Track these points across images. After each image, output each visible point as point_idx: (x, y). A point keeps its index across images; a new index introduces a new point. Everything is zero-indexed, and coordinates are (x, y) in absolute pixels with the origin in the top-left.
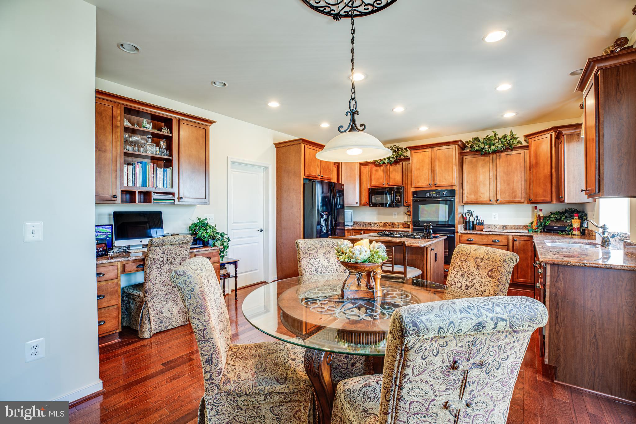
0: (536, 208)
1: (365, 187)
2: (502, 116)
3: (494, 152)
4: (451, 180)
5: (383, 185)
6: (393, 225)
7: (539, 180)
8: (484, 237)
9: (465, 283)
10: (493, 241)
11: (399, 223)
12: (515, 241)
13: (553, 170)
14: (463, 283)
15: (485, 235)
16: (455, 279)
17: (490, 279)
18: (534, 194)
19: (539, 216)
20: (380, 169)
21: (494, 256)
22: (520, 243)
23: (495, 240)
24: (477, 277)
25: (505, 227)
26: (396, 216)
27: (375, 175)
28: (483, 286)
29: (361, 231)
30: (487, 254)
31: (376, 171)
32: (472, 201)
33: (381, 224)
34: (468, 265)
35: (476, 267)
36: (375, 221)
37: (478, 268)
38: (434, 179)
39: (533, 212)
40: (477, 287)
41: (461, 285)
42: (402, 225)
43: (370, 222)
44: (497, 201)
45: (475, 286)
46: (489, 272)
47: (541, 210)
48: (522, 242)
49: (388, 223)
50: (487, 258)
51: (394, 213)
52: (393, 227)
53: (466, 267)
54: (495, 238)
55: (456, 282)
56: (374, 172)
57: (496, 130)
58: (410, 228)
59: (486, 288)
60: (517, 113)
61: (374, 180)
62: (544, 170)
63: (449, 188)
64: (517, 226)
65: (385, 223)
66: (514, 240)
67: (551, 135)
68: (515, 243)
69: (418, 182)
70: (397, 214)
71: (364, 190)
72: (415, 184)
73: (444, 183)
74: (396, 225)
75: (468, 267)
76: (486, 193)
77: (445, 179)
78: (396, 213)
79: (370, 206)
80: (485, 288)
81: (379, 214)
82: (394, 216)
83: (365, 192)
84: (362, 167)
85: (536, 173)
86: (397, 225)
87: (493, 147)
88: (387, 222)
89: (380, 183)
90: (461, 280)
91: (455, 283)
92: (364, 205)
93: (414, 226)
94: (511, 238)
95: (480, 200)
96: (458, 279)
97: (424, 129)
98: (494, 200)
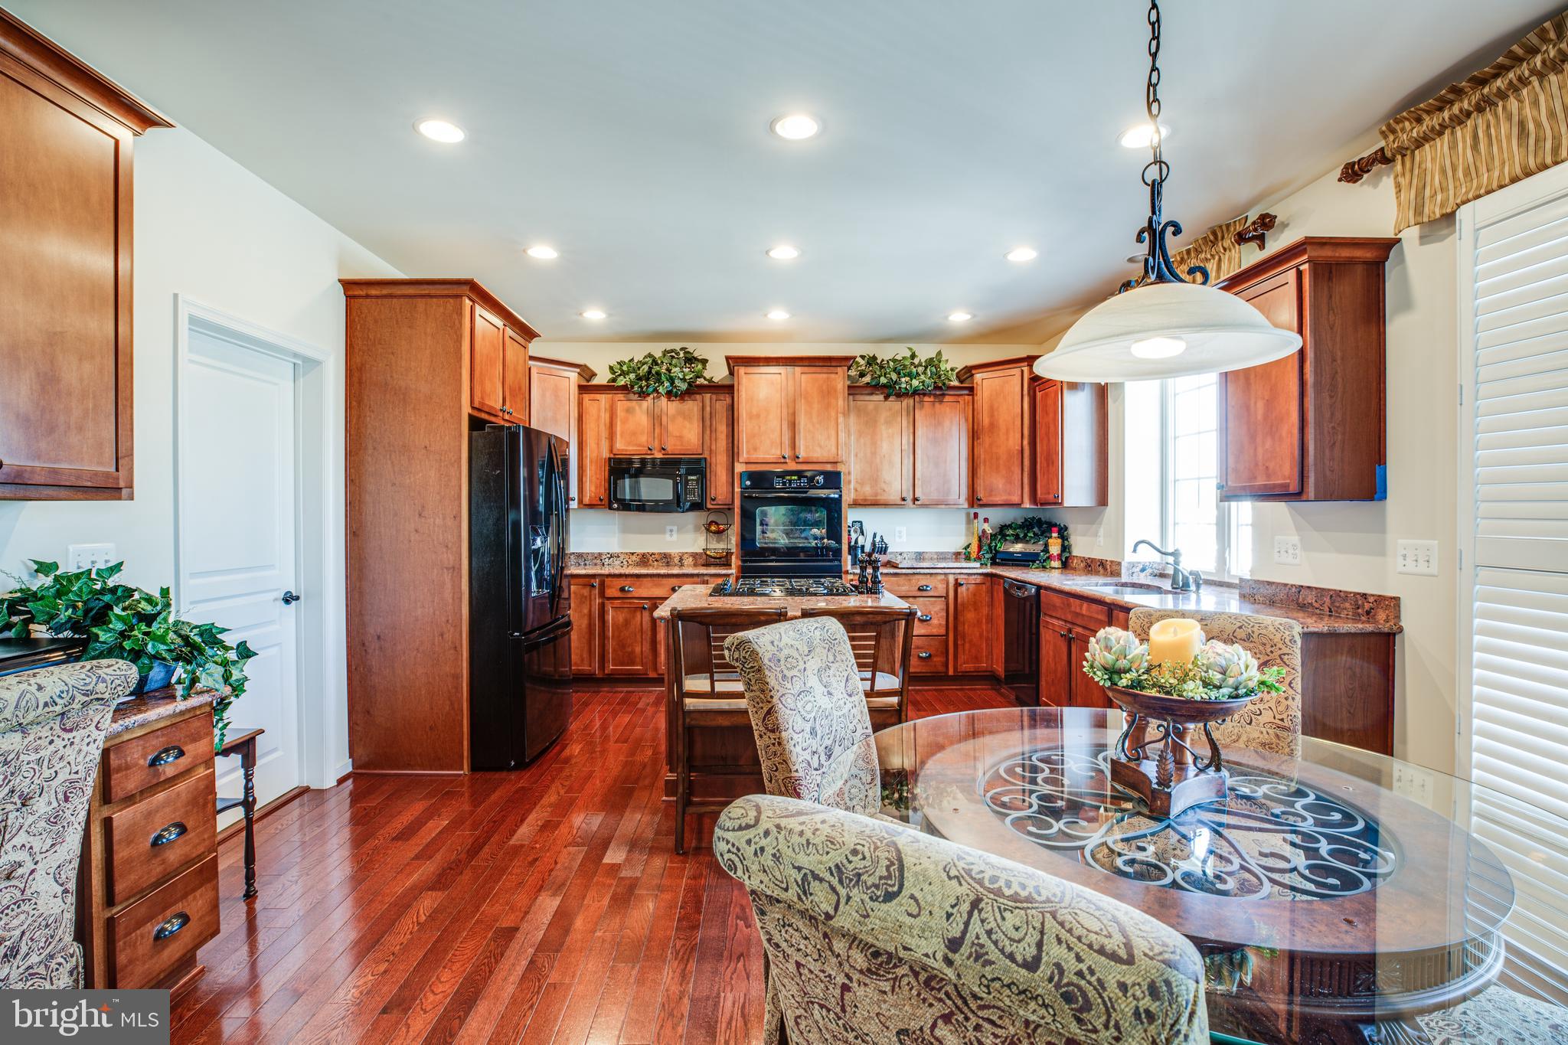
0: (976, 516)
1: (595, 455)
2: (946, 318)
3: (916, 392)
4: (834, 450)
5: (648, 452)
6: (666, 559)
7: (998, 459)
8: (901, 580)
10: (919, 589)
11: (683, 554)
12: (961, 585)
13: (1026, 442)
15: (904, 577)
18: (985, 490)
19: (984, 531)
20: (640, 406)
22: (968, 589)
23: (923, 586)
25: (920, 556)
26: (675, 536)
27: (624, 421)
29: (592, 581)
31: (628, 411)
32: (865, 500)
33: (634, 558)
36: (616, 550)
38: (793, 446)
39: (969, 522)
42: (691, 559)
43: (600, 554)
44: (915, 499)
47: (986, 520)
48: (972, 587)
49: (653, 554)
51: (668, 528)
52: (668, 564)
54: (923, 581)
56: (620, 413)
57: (914, 347)
58: (733, 565)
60: (974, 316)
61: (622, 436)
62: (1007, 439)
63: (829, 468)
64: (942, 553)
65: (644, 555)
66: (957, 585)
67: (1022, 371)
68: (960, 590)
69: (755, 449)
70: (679, 531)
71: (591, 462)
72: (748, 452)
73: (818, 454)
74: (676, 560)
76: (895, 484)
77: (821, 447)
78: (675, 528)
79: (610, 508)
81: (625, 530)
82: (667, 536)
83: (593, 468)
84: (586, 397)
85: (991, 445)
86: (678, 558)
87: (915, 383)
88: (651, 551)
89: (640, 445)
92: (591, 506)
93: (744, 561)
94: (951, 579)
95: (882, 498)
97: (778, 316)
98: (909, 498)
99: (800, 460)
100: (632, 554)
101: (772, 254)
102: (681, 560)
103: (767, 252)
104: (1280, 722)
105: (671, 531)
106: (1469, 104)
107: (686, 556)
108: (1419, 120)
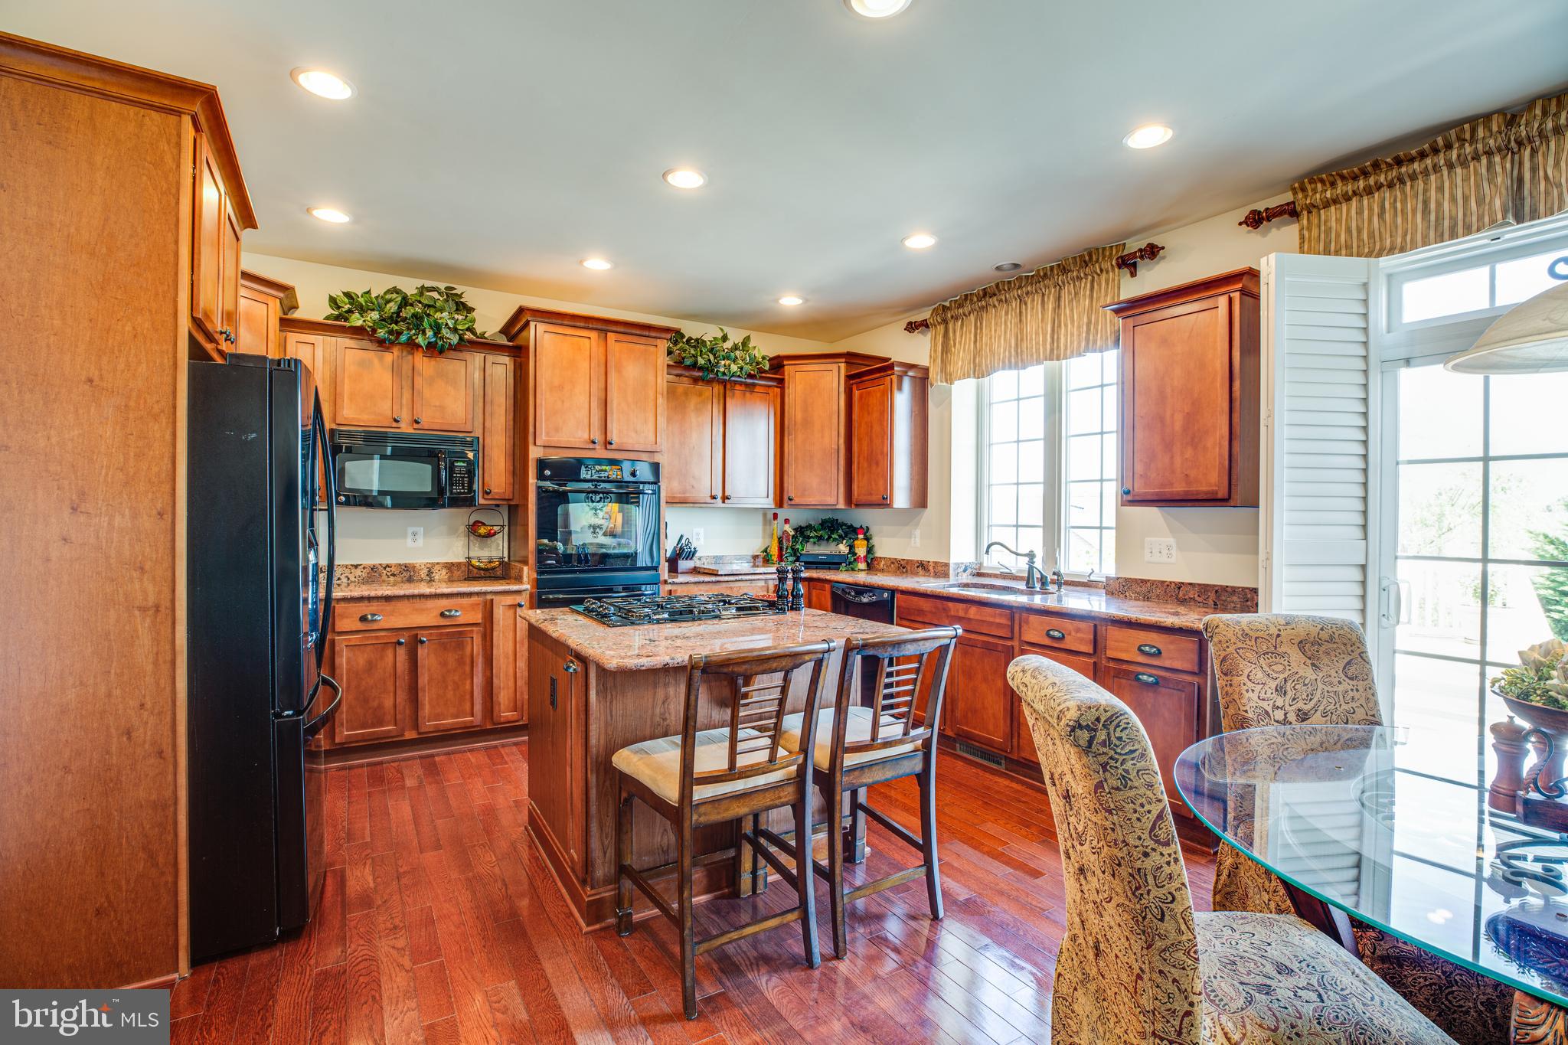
0: (776, 516)
3: (731, 378)
4: (652, 438)
5: (395, 424)
6: (407, 572)
9: (1293, 707)
11: (433, 565)
13: (842, 441)
14: (1287, 708)
16: (1264, 704)
17: (1355, 682)
18: (798, 488)
19: (781, 531)
21: (1342, 632)
24: (1320, 686)
26: (420, 541)
27: (355, 380)
28: (1342, 702)
30: (1322, 629)
31: (361, 364)
33: (358, 572)
34: (1286, 663)
35: (1309, 662)
37: (1313, 665)
38: (604, 429)
40: (1328, 709)
41: (1285, 714)
42: (444, 571)
44: (725, 498)
45: (1321, 708)
46: (1344, 668)
47: (787, 521)
49: (388, 566)
50: (1328, 638)
51: (410, 530)
52: (410, 580)
53: (1281, 667)
55: (1270, 710)
58: (525, 579)
59: (1354, 705)
60: (805, 302)
61: (353, 399)
62: (822, 437)
63: (645, 458)
65: (373, 568)
67: (840, 369)
69: (557, 430)
70: (425, 534)
72: (547, 434)
73: (638, 440)
74: (423, 574)
75: (1288, 668)
76: (704, 483)
77: (636, 431)
78: (420, 531)
80: (1350, 705)
82: (409, 541)
85: (804, 442)
86: (425, 571)
87: (734, 368)
88: (385, 562)
89: (379, 415)
90: (1279, 703)
91: (1267, 713)
93: (540, 573)
96: (1271, 702)
97: (597, 264)
98: (720, 495)
99: (613, 447)
100: (356, 567)
101: (670, 178)
102: (430, 573)
103: (664, 175)
104: (1372, 718)
105: (414, 534)
106: (1386, 178)
107: (437, 567)
108: (1333, 184)
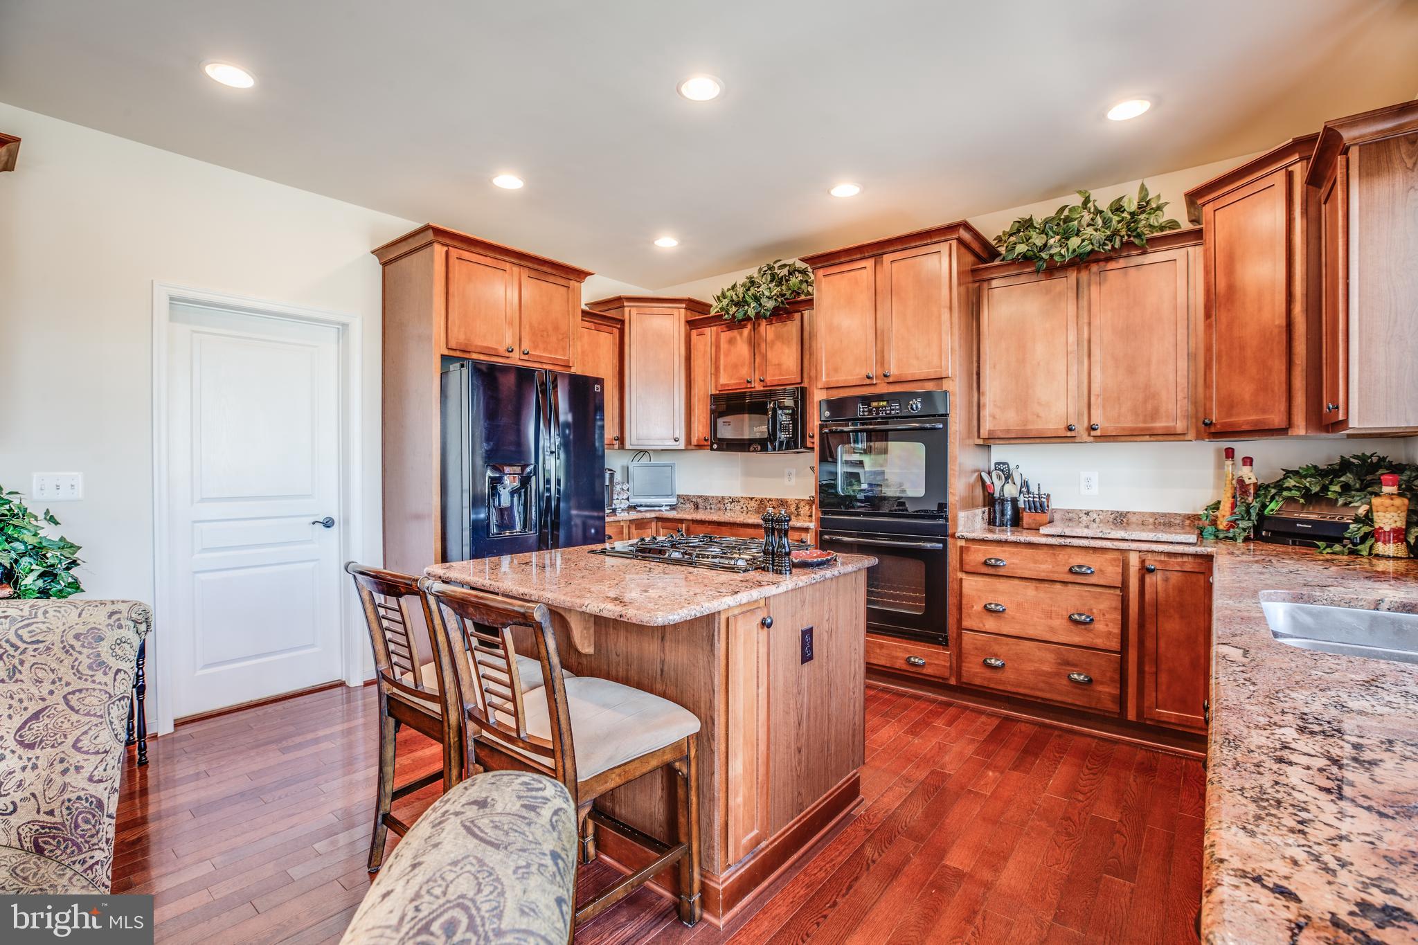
0: (1230, 453)
1: (702, 393)
3: (1082, 261)
4: (933, 361)
5: (749, 385)
6: (784, 507)
7: (1242, 348)
8: (1040, 554)
10: (1071, 571)
11: (800, 501)
12: (1151, 571)
13: (1298, 308)
15: (1045, 550)
18: (1220, 404)
19: (1241, 481)
20: (741, 334)
22: (1166, 580)
23: (1080, 566)
25: (1120, 519)
26: (794, 480)
27: (726, 355)
31: (731, 341)
32: (1008, 431)
33: (753, 503)
36: (737, 493)
38: (881, 361)
39: (1220, 466)
43: (723, 498)
44: (1092, 428)
47: (1248, 461)
48: (1175, 578)
49: (770, 500)
51: (787, 471)
54: (1077, 559)
56: (724, 345)
57: (1091, 188)
60: (1158, 101)
61: (725, 370)
62: (1262, 310)
63: (930, 386)
64: (1164, 515)
65: (762, 501)
66: (1145, 570)
67: (1290, 176)
68: (1149, 579)
69: (836, 370)
70: (797, 474)
71: (699, 401)
72: (828, 375)
73: (916, 369)
74: (795, 509)
77: (918, 358)
78: (794, 471)
79: (712, 449)
81: (747, 473)
82: (786, 480)
83: (701, 407)
84: (694, 332)
85: (1230, 326)
86: (794, 506)
87: (1074, 242)
88: (768, 497)
89: (741, 378)
92: (699, 447)
93: (824, 513)
94: (1134, 560)
95: (1036, 426)
98: (1081, 428)
99: (891, 380)
100: (752, 499)
102: (797, 508)
105: (790, 474)
107: (802, 504)
